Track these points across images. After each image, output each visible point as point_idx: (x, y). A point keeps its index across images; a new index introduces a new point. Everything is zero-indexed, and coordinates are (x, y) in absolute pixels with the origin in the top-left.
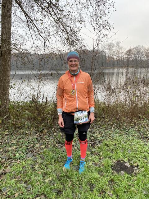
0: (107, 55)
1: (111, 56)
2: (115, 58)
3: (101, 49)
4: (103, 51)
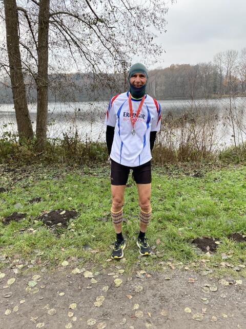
0: (224, 73)
1: (232, 74)
2: (239, 77)
3: (213, 63)
4: (216, 66)
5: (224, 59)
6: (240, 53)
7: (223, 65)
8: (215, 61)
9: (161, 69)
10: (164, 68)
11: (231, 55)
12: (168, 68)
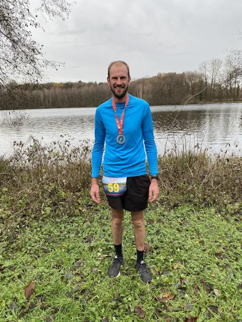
0: (209, 81)
1: (216, 82)
2: (224, 85)
3: (199, 72)
4: (202, 75)
5: (209, 67)
6: (224, 62)
7: (208, 73)
8: (200, 69)
9: (148, 77)
10: (151, 77)
11: (216, 64)
12: (155, 77)
